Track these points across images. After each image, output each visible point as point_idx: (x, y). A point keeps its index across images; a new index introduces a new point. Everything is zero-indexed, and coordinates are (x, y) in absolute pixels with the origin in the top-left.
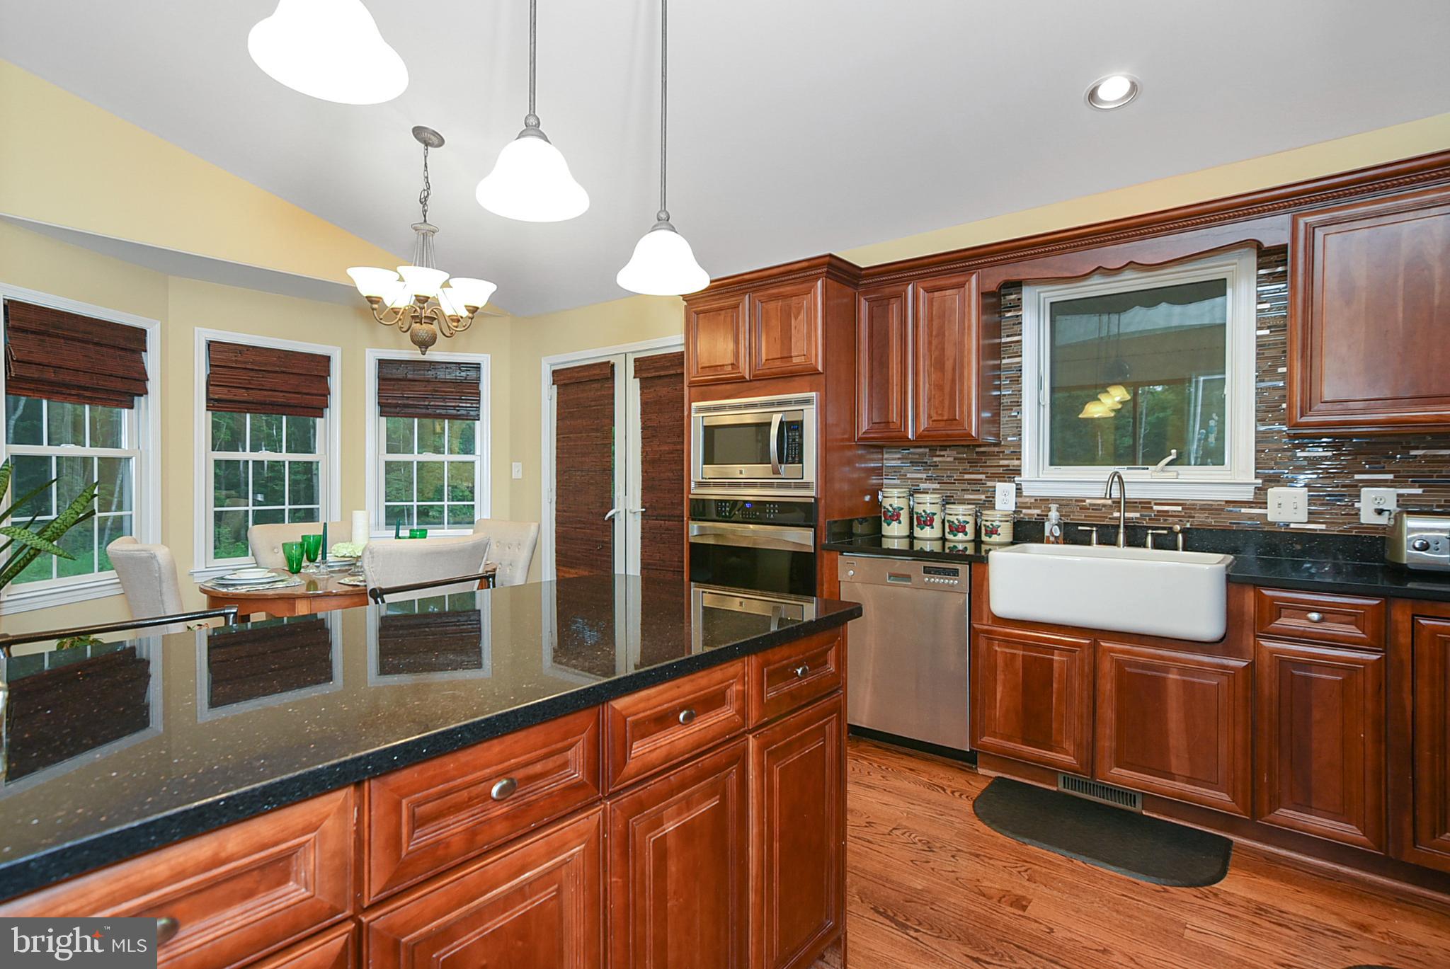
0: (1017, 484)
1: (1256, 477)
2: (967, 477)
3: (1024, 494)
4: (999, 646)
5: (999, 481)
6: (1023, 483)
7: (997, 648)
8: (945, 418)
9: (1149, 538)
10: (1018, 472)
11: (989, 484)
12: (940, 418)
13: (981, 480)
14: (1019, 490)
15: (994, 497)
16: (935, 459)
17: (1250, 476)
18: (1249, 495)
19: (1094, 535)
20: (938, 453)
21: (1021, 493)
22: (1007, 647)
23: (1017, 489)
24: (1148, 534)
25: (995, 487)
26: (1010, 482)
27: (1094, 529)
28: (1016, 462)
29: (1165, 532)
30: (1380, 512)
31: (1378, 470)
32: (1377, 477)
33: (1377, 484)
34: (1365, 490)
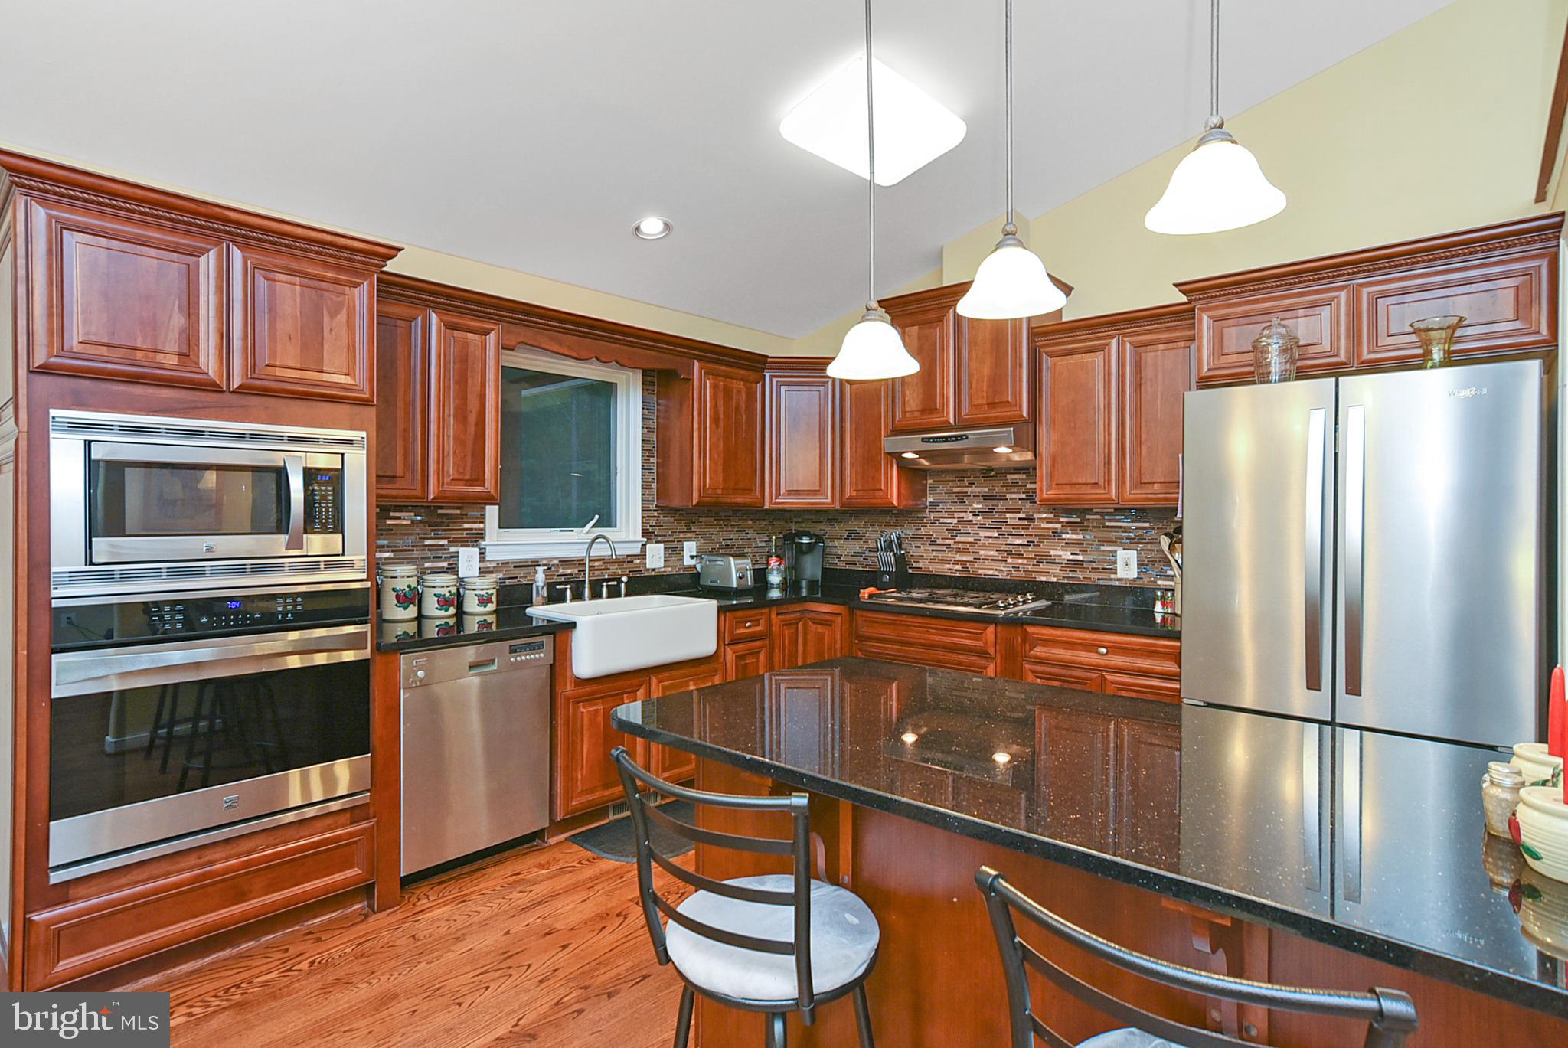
0: (480, 549)
1: (643, 536)
2: (427, 542)
3: (487, 558)
4: (584, 707)
5: (462, 546)
6: (487, 548)
7: (583, 710)
8: (468, 477)
9: (605, 590)
10: (481, 535)
11: (452, 549)
12: (461, 477)
13: (443, 545)
14: (482, 554)
15: (456, 564)
16: (389, 522)
17: (639, 537)
18: (638, 551)
19: (568, 592)
20: (392, 514)
21: (484, 558)
22: (590, 705)
23: (480, 553)
24: (602, 586)
25: (458, 552)
26: (473, 546)
27: (568, 586)
28: (482, 526)
29: (615, 583)
30: (692, 557)
31: (689, 531)
32: (689, 535)
33: (689, 539)
34: (685, 543)
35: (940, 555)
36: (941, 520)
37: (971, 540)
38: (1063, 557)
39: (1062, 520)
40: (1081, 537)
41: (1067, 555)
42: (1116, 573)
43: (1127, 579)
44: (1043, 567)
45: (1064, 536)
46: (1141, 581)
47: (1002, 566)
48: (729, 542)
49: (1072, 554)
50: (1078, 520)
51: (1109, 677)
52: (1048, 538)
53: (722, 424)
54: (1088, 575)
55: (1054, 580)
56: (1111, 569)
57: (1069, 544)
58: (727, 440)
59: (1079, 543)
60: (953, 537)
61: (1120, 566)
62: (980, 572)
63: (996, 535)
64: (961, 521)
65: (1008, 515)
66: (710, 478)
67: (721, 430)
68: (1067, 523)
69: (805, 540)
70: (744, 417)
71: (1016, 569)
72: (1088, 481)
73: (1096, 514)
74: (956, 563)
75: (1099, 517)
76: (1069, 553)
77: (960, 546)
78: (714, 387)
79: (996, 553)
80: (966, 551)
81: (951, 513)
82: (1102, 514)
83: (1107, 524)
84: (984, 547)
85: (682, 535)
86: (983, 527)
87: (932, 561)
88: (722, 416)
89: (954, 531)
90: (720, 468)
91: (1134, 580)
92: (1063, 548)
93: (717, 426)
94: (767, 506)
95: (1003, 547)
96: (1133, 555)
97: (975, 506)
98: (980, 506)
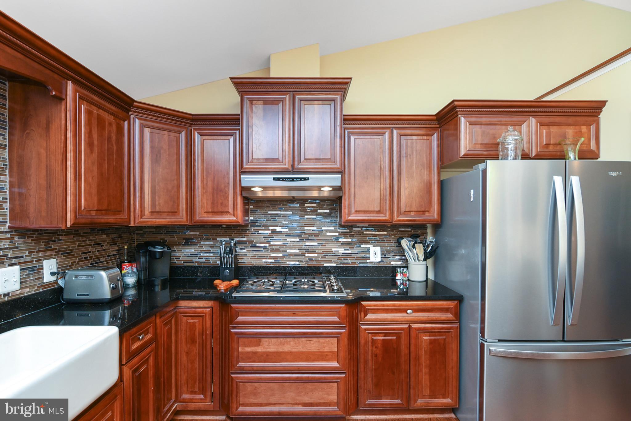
30: (53, 274)
31: (49, 249)
32: (48, 253)
33: (48, 257)
34: (45, 262)
35: (259, 253)
36: (260, 232)
37: (281, 243)
38: (340, 252)
39: (339, 230)
40: (350, 240)
41: (342, 251)
42: (370, 259)
43: (375, 263)
44: (328, 258)
45: (340, 240)
46: (382, 263)
47: (302, 258)
48: (87, 255)
49: (345, 250)
50: (348, 231)
51: (414, 326)
52: (332, 241)
53: (96, 149)
54: (354, 261)
55: (335, 265)
56: (367, 257)
57: (343, 244)
58: (100, 166)
59: (348, 244)
60: (268, 242)
61: (372, 255)
62: (288, 263)
63: (298, 240)
64: (274, 232)
65: (306, 228)
66: (85, 200)
67: (95, 155)
68: (342, 232)
69: (159, 249)
70: (115, 148)
71: (311, 259)
72: (375, 210)
73: (358, 227)
74: (271, 258)
75: (360, 229)
76: (343, 249)
77: (273, 247)
78: (89, 113)
79: (298, 251)
80: (277, 251)
81: (266, 227)
82: (362, 228)
83: (365, 233)
84: (291, 247)
85: (40, 254)
86: (289, 235)
87: (254, 257)
88: (96, 142)
89: (269, 238)
90: (94, 191)
91: (379, 263)
92: (340, 247)
93: (92, 151)
94: (132, 224)
95: (303, 247)
96: (378, 249)
97: (284, 222)
98: (288, 223)
